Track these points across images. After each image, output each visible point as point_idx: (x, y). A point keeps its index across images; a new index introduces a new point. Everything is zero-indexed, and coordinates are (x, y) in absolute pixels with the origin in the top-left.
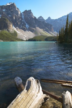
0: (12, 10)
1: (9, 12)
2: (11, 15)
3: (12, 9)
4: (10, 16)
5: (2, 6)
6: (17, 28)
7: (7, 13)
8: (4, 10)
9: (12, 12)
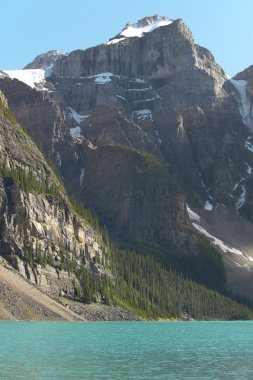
0: (161, 72)
1: (140, 86)
2: (151, 106)
3: (161, 60)
4: (145, 113)
5: (88, 51)
6: (209, 207)
7: (127, 95)
8: (103, 78)
9: (159, 83)
